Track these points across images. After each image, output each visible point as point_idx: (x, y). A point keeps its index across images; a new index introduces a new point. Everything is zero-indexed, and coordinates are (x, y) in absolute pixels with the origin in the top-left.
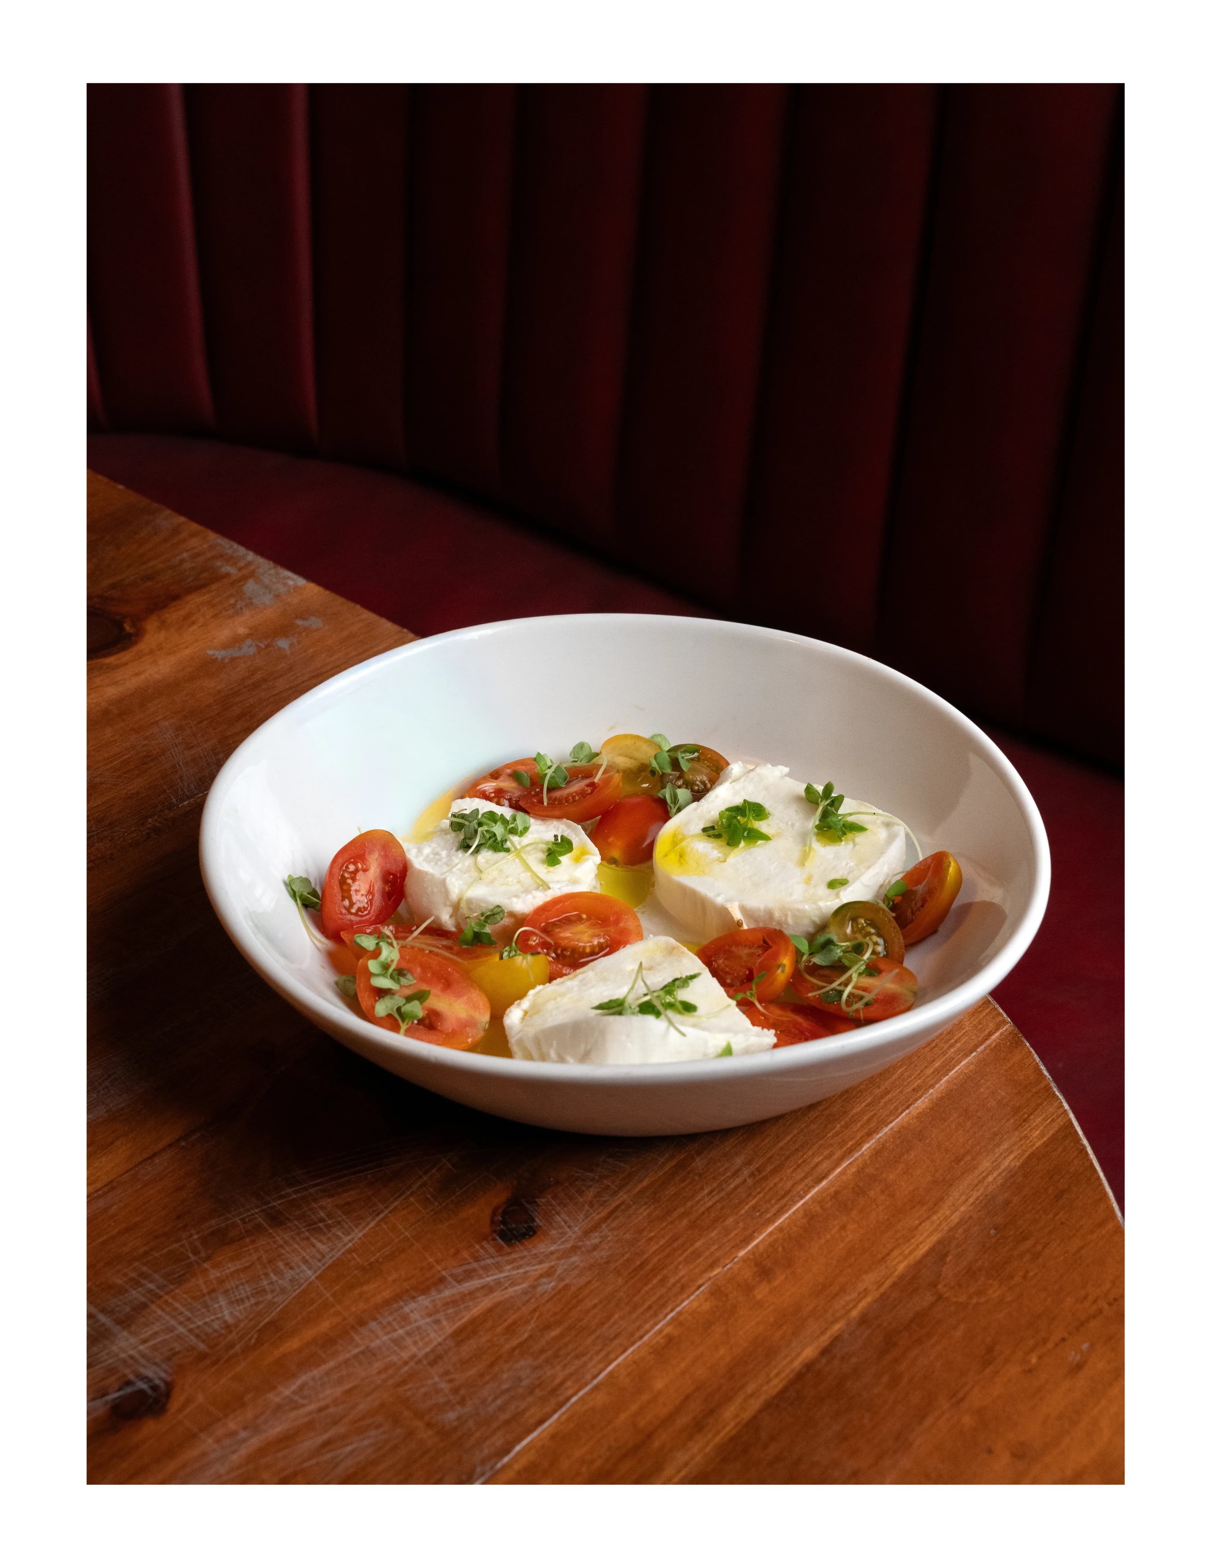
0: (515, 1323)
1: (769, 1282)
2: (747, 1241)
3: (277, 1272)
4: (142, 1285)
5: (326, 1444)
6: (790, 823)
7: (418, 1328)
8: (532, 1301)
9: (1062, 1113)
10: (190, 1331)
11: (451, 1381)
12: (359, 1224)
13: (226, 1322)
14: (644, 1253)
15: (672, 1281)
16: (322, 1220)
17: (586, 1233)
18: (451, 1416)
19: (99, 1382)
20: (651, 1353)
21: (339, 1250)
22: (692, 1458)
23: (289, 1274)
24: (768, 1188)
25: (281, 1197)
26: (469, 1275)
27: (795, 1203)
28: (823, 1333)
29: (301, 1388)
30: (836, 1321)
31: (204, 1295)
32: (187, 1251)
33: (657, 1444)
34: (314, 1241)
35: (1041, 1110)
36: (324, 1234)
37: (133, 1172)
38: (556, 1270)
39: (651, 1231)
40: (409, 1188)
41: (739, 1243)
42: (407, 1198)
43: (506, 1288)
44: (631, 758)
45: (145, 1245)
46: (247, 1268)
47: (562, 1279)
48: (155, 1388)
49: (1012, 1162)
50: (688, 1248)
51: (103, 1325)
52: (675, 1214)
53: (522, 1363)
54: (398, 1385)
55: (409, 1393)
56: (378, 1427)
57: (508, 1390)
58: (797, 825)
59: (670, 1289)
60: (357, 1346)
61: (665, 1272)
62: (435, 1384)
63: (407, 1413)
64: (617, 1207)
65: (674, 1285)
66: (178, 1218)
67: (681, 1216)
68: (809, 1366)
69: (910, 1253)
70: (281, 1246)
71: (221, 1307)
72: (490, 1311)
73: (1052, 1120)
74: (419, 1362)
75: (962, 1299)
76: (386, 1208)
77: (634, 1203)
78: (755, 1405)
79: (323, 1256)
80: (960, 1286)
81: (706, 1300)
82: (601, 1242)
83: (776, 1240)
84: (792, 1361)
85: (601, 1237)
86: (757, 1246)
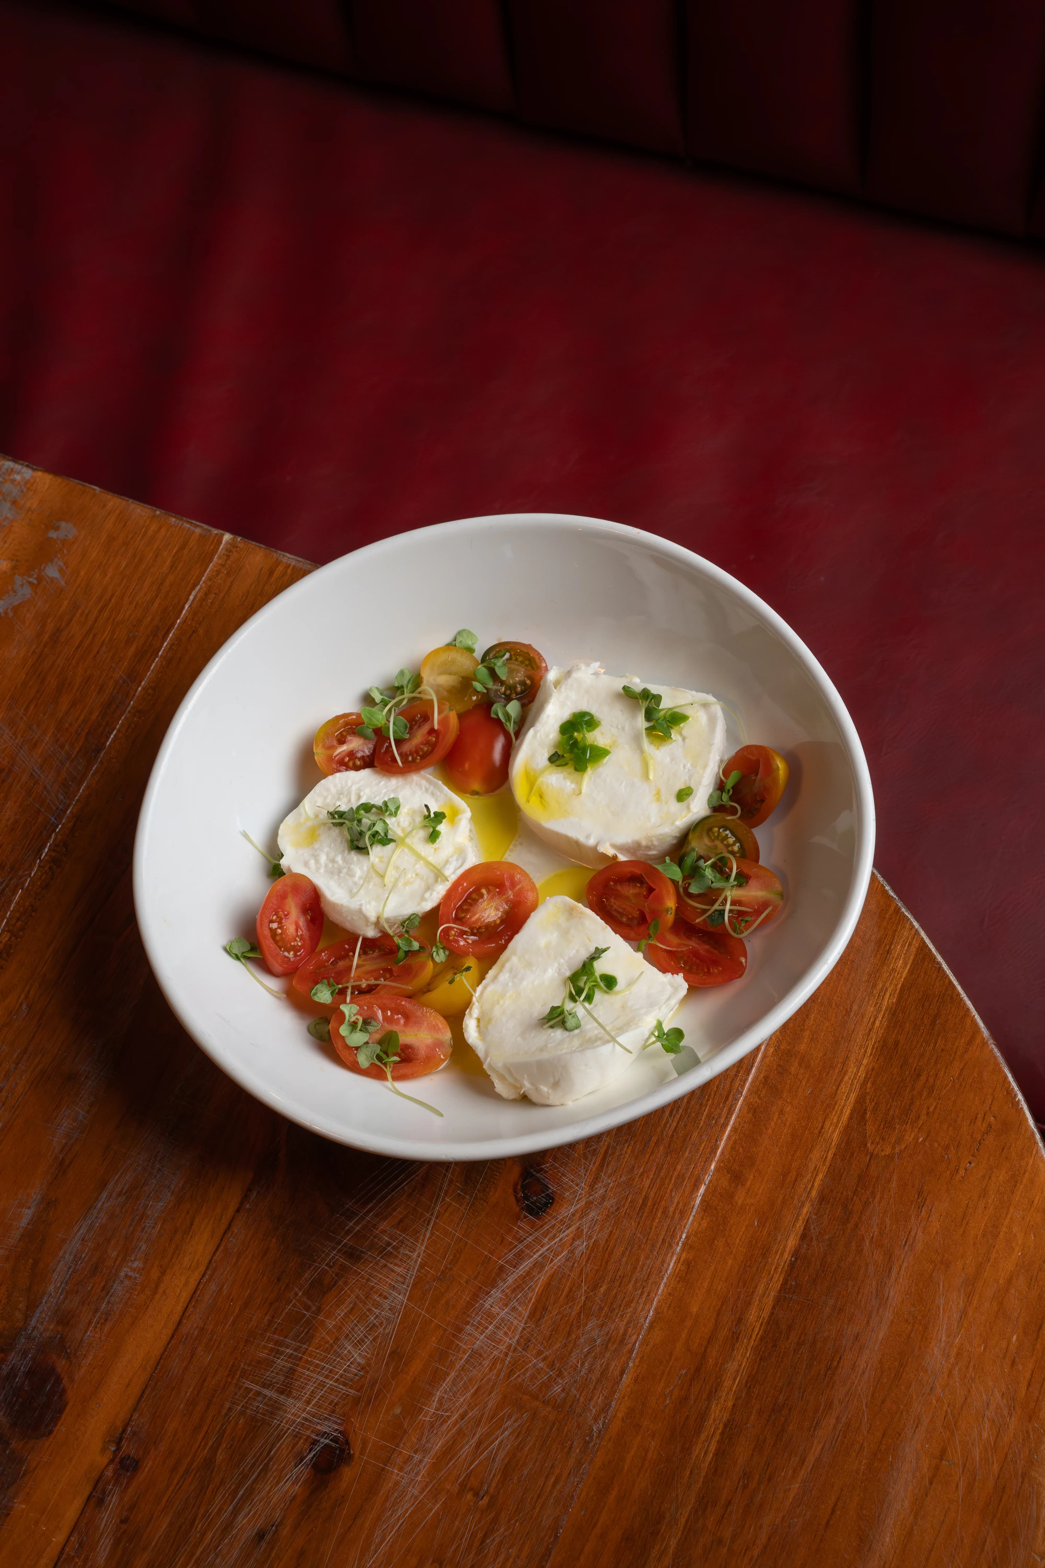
0: (570, 1290)
1: (743, 1185)
2: (714, 1150)
3: (377, 1305)
4: (282, 1353)
5: (479, 1444)
6: (620, 727)
7: (502, 1320)
8: (576, 1265)
9: (915, 934)
10: (337, 1381)
11: (544, 1359)
12: (418, 1238)
13: (359, 1364)
14: (642, 1190)
15: (671, 1210)
16: (389, 1244)
17: (592, 1187)
18: (557, 1389)
19: (293, 1448)
20: (678, 1282)
21: (414, 1268)
22: (740, 1366)
23: (386, 1304)
24: (713, 1093)
25: (348, 1232)
26: (520, 1257)
27: (738, 1100)
28: (797, 1220)
29: (440, 1401)
30: (803, 1206)
31: (332, 1346)
32: (300, 1309)
33: (711, 1362)
34: (392, 1266)
35: (898, 937)
36: (396, 1257)
37: (222, 1248)
38: (582, 1230)
39: (639, 1167)
40: (441, 1189)
41: (708, 1156)
42: (443, 1200)
43: (552, 1260)
44: (450, 674)
45: (266, 1315)
46: (352, 1309)
47: (590, 1237)
48: (335, 1440)
49: (890, 1000)
50: (673, 1174)
51: (270, 1399)
52: (652, 1144)
53: (590, 1325)
54: (509, 1376)
55: (520, 1380)
56: (510, 1417)
57: (589, 1353)
58: (627, 728)
59: (673, 1218)
60: (464, 1352)
61: (663, 1203)
62: (534, 1365)
63: (526, 1397)
64: (606, 1152)
65: (674, 1213)
66: (279, 1280)
67: (657, 1144)
68: (796, 1253)
69: (838, 1121)
70: (368, 1280)
71: (349, 1351)
72: (548, 1285)
73: (909, 945)
74: (515, 1350)
75: (888, 1151)
76: (432, 1215)
77: (617, 1145)
78: (769, 1301)
79: (405, 1278)
80: (883, 1139)
81: (702, 1219)
82: (606, 1191)
83: (735, 1142)
84: (782, 1254)
85: (605, 1186)
86: (722, 1153)
